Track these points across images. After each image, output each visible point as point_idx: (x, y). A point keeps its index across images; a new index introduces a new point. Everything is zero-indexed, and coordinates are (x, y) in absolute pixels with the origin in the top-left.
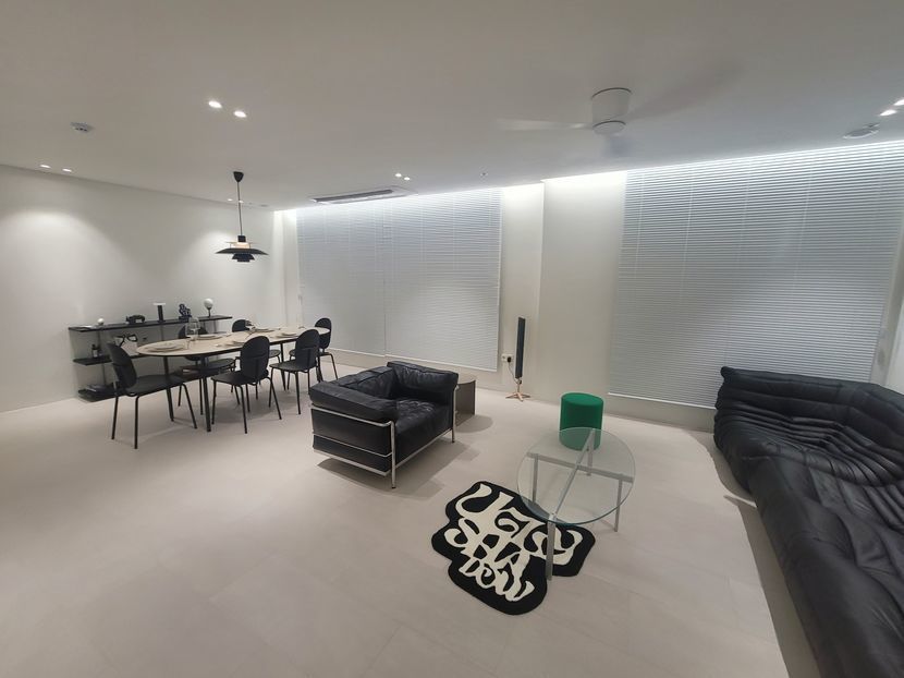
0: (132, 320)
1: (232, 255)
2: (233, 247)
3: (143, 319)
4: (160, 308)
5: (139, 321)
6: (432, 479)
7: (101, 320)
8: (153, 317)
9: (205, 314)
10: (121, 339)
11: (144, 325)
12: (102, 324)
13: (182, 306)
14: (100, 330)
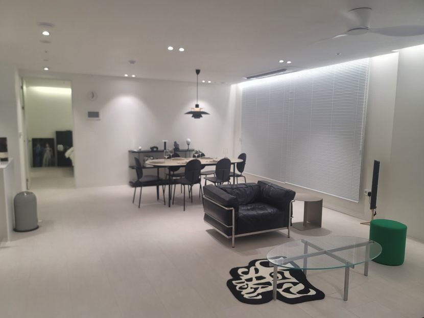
0: (152, 148)
1: (191, 115)
2: (193, 110)
3: (157, 148)
4: (165, 143)
5: (155, 149)
6: (257, 250)
7: (140, 148)
8: (161, 148)
9: (186, 148)
10: (147, 158)
11: (157, 151)
12: (140, 150)
13: (175, 142)
14: (140, 152)
